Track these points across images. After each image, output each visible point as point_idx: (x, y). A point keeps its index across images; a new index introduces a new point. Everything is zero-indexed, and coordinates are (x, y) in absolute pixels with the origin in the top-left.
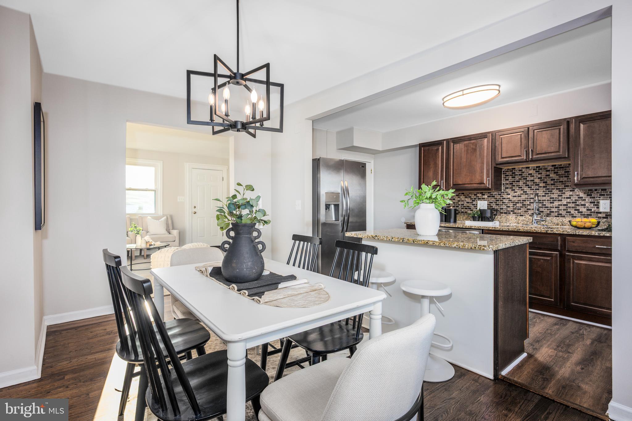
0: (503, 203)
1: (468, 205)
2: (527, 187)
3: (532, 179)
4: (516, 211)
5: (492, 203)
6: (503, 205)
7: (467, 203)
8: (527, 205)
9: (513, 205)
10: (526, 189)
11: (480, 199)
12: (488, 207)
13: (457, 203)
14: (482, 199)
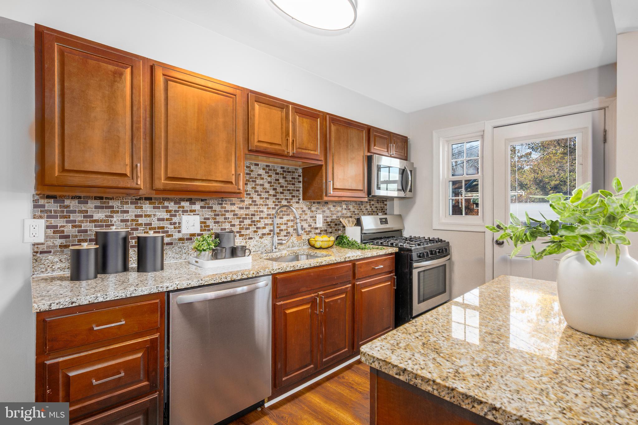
0: (225, 219)
1: (162, 224)
2: (256, 193)
3: (261, 182)
4: (244, 232)
5: (208, 219)
6: (225, 222)
7: (159, 220)
8: (257, 221)
9: (240, 222)
10: (256, 197)
11: (187, 211)
12: (201, 227)
13: (133, 220)
14: (191, 211)
